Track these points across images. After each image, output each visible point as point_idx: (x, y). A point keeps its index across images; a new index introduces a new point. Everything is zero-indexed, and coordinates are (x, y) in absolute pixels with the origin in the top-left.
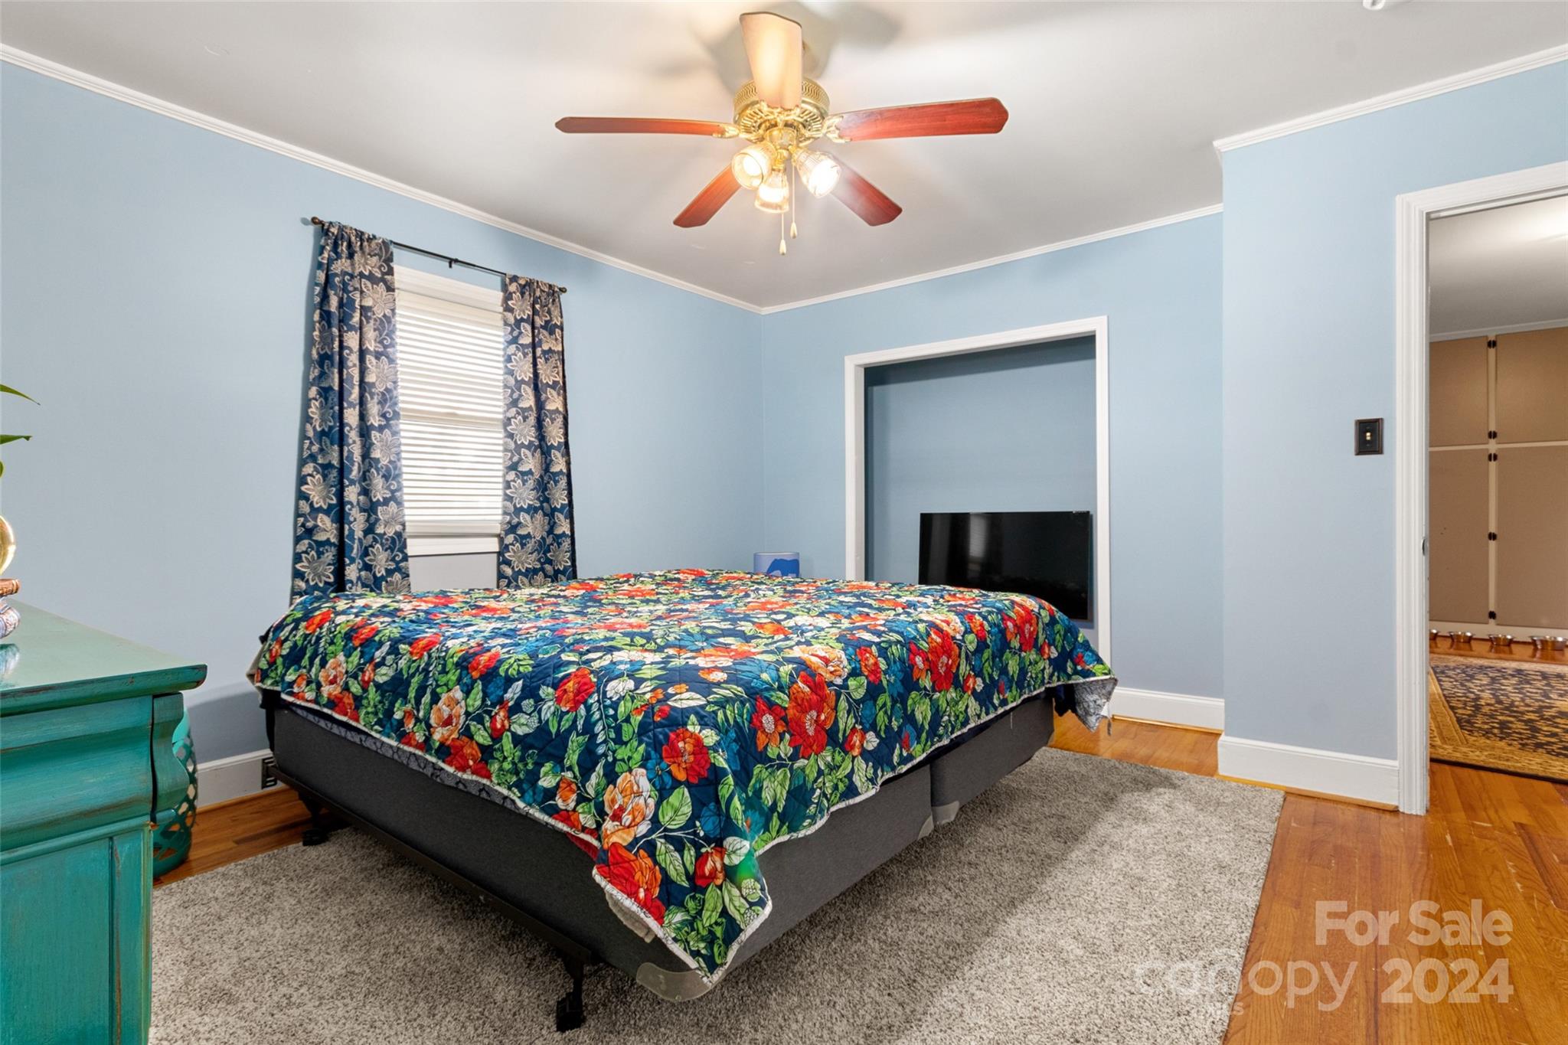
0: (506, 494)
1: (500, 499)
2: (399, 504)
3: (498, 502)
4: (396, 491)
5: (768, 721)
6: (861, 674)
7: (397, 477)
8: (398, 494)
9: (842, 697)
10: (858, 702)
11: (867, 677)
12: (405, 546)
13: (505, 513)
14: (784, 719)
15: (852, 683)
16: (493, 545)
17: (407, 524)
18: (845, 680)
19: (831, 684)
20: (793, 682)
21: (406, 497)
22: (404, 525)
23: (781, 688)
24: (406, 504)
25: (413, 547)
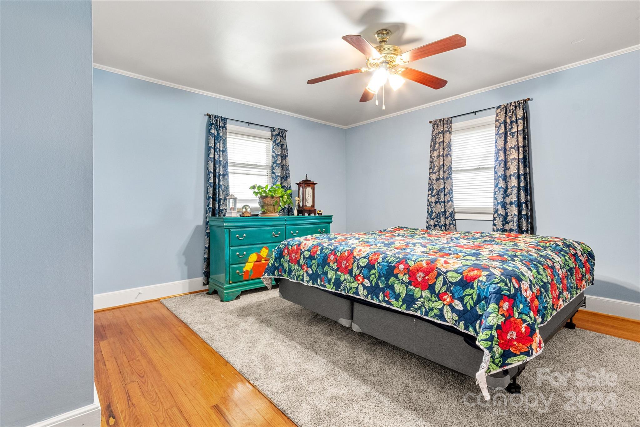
0: (494, 197)
1: (493, 199)
2: (452, 202)
3: (492, 200)
4: (452, 198)
5: (286, 251)
6: (310, 251)
7: (452, 193)
8: (452, 199)
9: (302, 254)
10: (307, 258)
11: (311, 253)
12: (454, 216)
13: (494, 205)
14: (289, 252)
15: (306, 252)
16: (491, 217)
17: (455, 209)
18: (305, 251)
19: (301, 250)
20: (294, 246)
21: (454, 200)
22: (454, 209)
23: (292, 246)
24: (454, 202)
25: (457, 216)
